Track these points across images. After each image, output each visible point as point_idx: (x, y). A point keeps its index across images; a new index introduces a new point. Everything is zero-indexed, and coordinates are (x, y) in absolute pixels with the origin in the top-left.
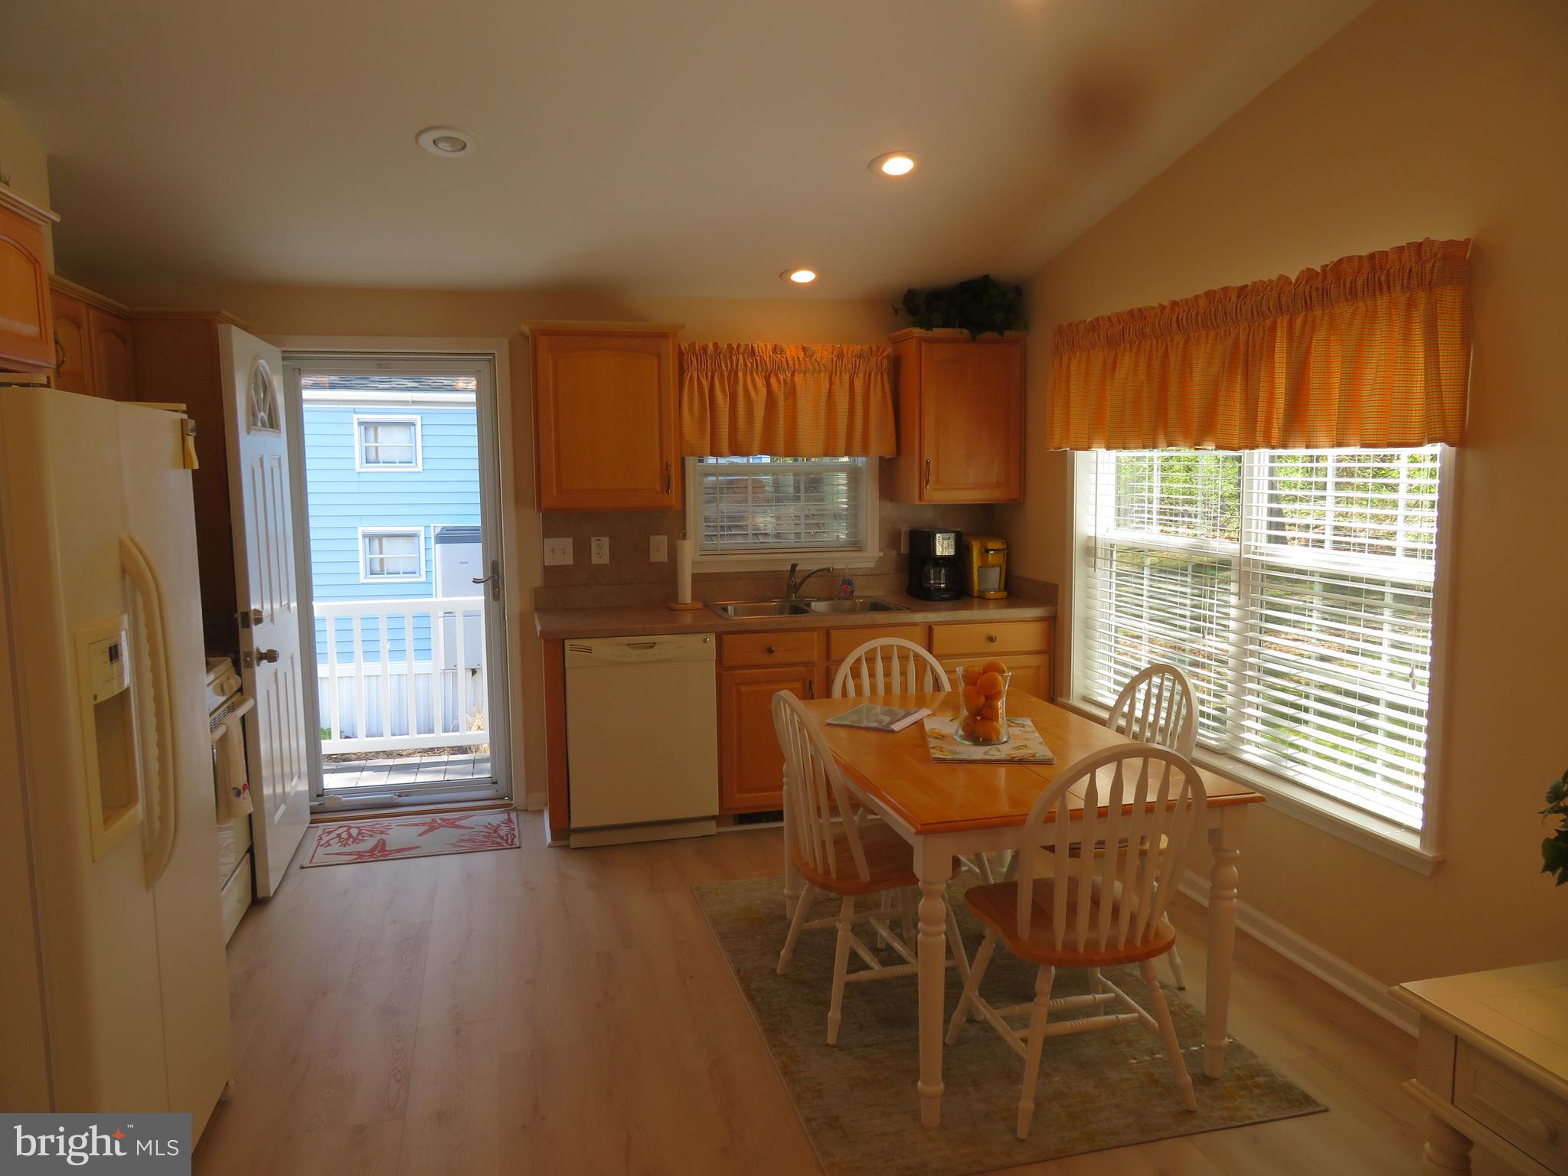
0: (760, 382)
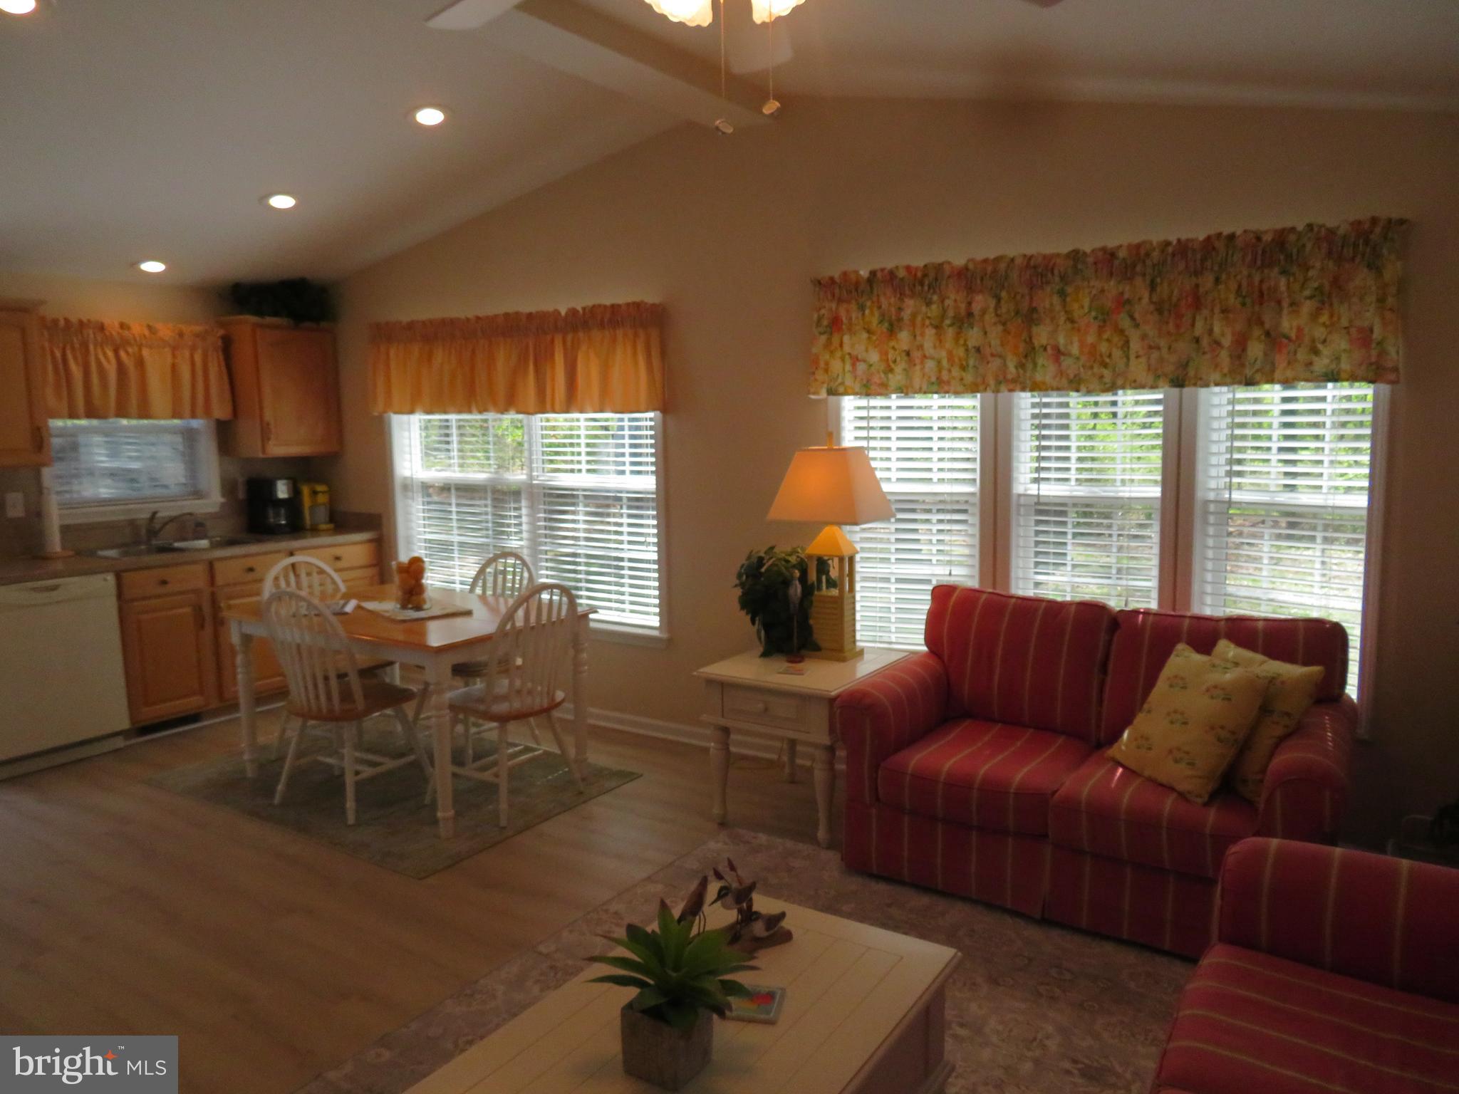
0: (110, 354)
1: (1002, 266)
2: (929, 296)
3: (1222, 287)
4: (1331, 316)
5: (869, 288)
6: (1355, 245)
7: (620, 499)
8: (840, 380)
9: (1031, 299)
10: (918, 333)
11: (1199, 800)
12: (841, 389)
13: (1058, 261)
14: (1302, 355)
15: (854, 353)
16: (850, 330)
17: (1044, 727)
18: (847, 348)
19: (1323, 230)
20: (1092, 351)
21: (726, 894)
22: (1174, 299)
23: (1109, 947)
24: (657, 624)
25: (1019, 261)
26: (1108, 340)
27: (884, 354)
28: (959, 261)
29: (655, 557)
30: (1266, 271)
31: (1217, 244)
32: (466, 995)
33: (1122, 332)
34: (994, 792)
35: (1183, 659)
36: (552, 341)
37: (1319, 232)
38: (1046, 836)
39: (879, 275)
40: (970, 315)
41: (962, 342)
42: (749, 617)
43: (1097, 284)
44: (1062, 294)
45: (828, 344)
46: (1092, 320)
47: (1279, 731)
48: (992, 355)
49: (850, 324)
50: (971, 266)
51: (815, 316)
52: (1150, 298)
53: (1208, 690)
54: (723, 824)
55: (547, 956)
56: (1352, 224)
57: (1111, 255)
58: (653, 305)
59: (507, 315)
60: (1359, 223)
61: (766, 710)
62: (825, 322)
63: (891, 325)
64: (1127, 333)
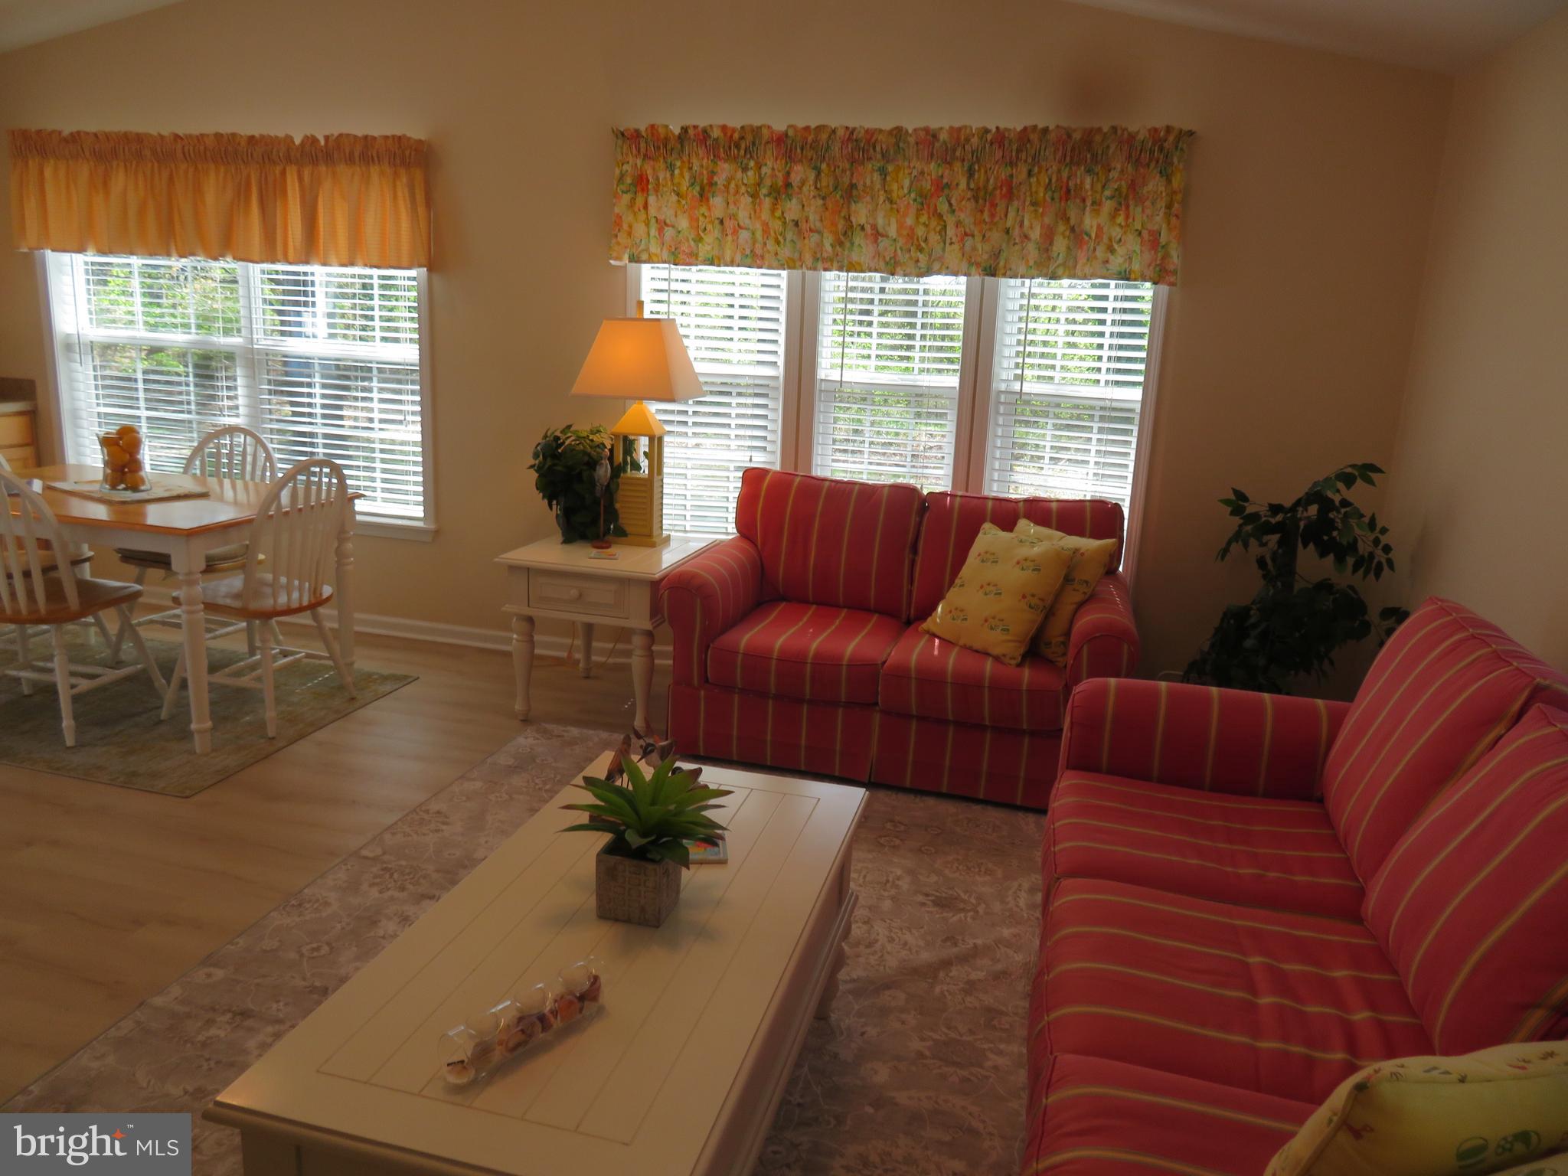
1: (824, 136)
2: (745, 161)
3: (1033, 180)
4: (1127, 217)
5: (679, 146)
6: (1152, 152)
7: (370, 369)
8: (642, 247)
9: (852, 175)
10: (731, 199)
11: (1013, 662)
12: (644, 256)
13: (880, 137)
14: (1100, 253)
15: (661, 217)
16: (656, 190)
17: (858, 607)
18: (652, 211)
19: (1125, 132)
20: (911, 235)
21: (652, 751)
22: (991, 187)
23: (931, 801)
24: (421, 515)
25: (840, 133)
26: (926, 225)
27: (693, 220)
28: (780, 127)
29: (418, 438)
30: (1074, 168)
31: (1032, 137)
32: (293, 906)
33: (940, 216)
34: (826, 666)
35: (989, 536)
36: (283, 173)
37: (1123, 134)
38: (877, 704)
39: (691, 132)
40: (788, 185)
41: (778, 214)
42: (546, 501)
43: (918, 165)
44: (883, 172)
45: (631, 205)
46: (912, 202)
47: (1078, 597)
48: (811, 230)
49: (658, 185)
50: (791, 133)
51: (617, 172)
52: (968, 184)
53: (1018, 563)
54: (526, 721)
55: (375, 859)
56: (1149, 130)
57: (932, 135)
58: (420, 142)
59: (218, 136)
60: (1156, 130)
61: (581, 595)
62: (629, 180)
63: (702, 189)
64: (945, 218)
